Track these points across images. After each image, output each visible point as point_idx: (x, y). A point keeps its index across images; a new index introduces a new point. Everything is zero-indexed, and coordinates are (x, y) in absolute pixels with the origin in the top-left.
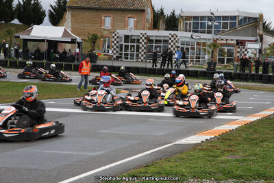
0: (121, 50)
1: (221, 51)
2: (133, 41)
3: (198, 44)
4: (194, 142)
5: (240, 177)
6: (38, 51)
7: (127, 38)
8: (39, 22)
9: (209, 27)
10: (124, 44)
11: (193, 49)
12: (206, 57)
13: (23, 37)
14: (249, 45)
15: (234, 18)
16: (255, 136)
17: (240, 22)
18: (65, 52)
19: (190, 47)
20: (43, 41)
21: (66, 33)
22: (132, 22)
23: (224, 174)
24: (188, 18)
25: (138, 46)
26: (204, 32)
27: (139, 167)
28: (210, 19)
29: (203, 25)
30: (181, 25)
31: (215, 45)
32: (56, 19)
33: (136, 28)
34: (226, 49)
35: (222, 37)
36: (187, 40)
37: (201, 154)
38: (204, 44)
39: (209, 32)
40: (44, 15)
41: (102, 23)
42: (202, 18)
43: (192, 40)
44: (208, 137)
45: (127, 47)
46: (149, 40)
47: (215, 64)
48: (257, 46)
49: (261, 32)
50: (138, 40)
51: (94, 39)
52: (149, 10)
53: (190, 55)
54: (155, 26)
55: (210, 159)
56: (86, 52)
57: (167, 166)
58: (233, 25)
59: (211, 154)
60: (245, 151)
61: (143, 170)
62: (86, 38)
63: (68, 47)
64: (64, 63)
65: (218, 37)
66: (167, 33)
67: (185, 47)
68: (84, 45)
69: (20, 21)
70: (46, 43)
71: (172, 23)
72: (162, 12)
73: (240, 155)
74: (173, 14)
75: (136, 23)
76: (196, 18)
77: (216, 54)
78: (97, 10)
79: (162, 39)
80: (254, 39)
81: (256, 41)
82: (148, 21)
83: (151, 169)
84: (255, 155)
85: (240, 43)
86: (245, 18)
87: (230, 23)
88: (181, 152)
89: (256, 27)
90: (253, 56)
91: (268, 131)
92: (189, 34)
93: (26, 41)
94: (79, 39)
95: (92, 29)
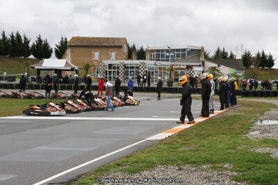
0: (106, 74)
1: (176, 73)
2: (115, 68)
3: (160, 68)
4: (160, 138)
5: (194, 162)
6: (48, 77)
7: (110, 66)
8: (48, 56)
9: (168, 57)
10: (109, 70)
11: (156, 72)
12: (166, 78)
13: (37, 67)
14: (195, 69)
15: (184, 50)
16: (203, 132)
17: (188, 52)
18: (67, 77)
19: (154, 71)
20: (51, 69)
21: (67, 64)
22: (113, 54)
23: (183, 161)
24: (152, 51)
25: (118, 71)
26: (163, 60)
27: (122, 158)
28: (168, 51)
29: (163, 56)
30: (148, 56)
31: (171, 70)
32: (60, 54)
33: (117, 59)
34: (179, 71)
35: (177, 63)
36: (152, 66)
37: (166, 147)
38: (164, 69)
39: (167, 61)
40: (51, 51)
41: (92, 56)
42: (162, 51)
43: (156, 66)
44: (170, 134)
45: (110, 72)
46: (126, 67)
47: (172, 82)
48: (201, 69)
49: (203, 60)
50: (118, 67)
51: (87, 68)
52: (125, 46)
53: (154, 77)
54: (130, 57)
55: (172, 150)
56: (82, 76)
57: (142, 156)
58: (183, 55)
59: (173, 146)
60: (196, 144)
61: (125, 160)
62: (82, 67)
63: (69, 73)
64: (66, 85)
65: (173, 63)
66: (138, 62)
67: (151, 71)
68: (80, 72)
69: (34, 56)
70: (53, 71)
71: (141, 55)
72: (134, 48)
73: (193, 146)
74: (142, 48)
75: (117, 55)
76: (158, 51)
77: (173, 75)
78: (88, 47)
79: (135, 66)
80: (198, 64)
81: (200, 66)
82: (124, 54)
83: (131, 159)
84: (204, 146)
85: (189, 67)
86: (192, 50)
87: (181, 53)
88: (151, 146)
89: (199, 56)
90: (198, 76)
91: (211, 128)
92: (153, 62)
93: (39, 70)
94: (76, 68)
95: (86, 60)
